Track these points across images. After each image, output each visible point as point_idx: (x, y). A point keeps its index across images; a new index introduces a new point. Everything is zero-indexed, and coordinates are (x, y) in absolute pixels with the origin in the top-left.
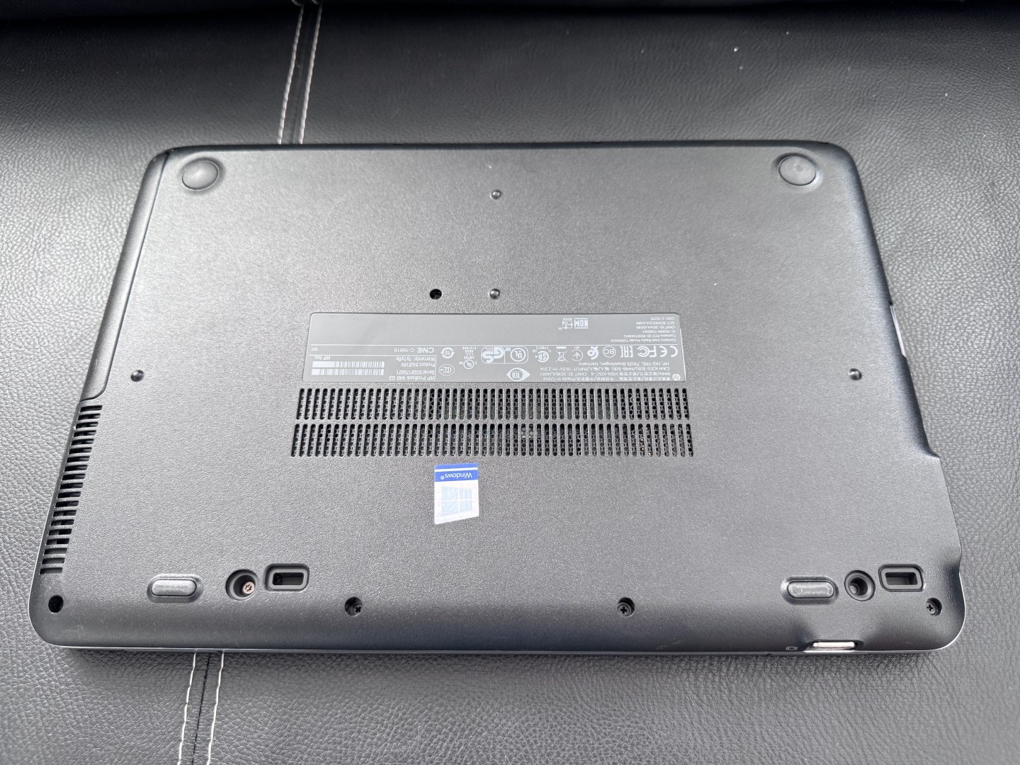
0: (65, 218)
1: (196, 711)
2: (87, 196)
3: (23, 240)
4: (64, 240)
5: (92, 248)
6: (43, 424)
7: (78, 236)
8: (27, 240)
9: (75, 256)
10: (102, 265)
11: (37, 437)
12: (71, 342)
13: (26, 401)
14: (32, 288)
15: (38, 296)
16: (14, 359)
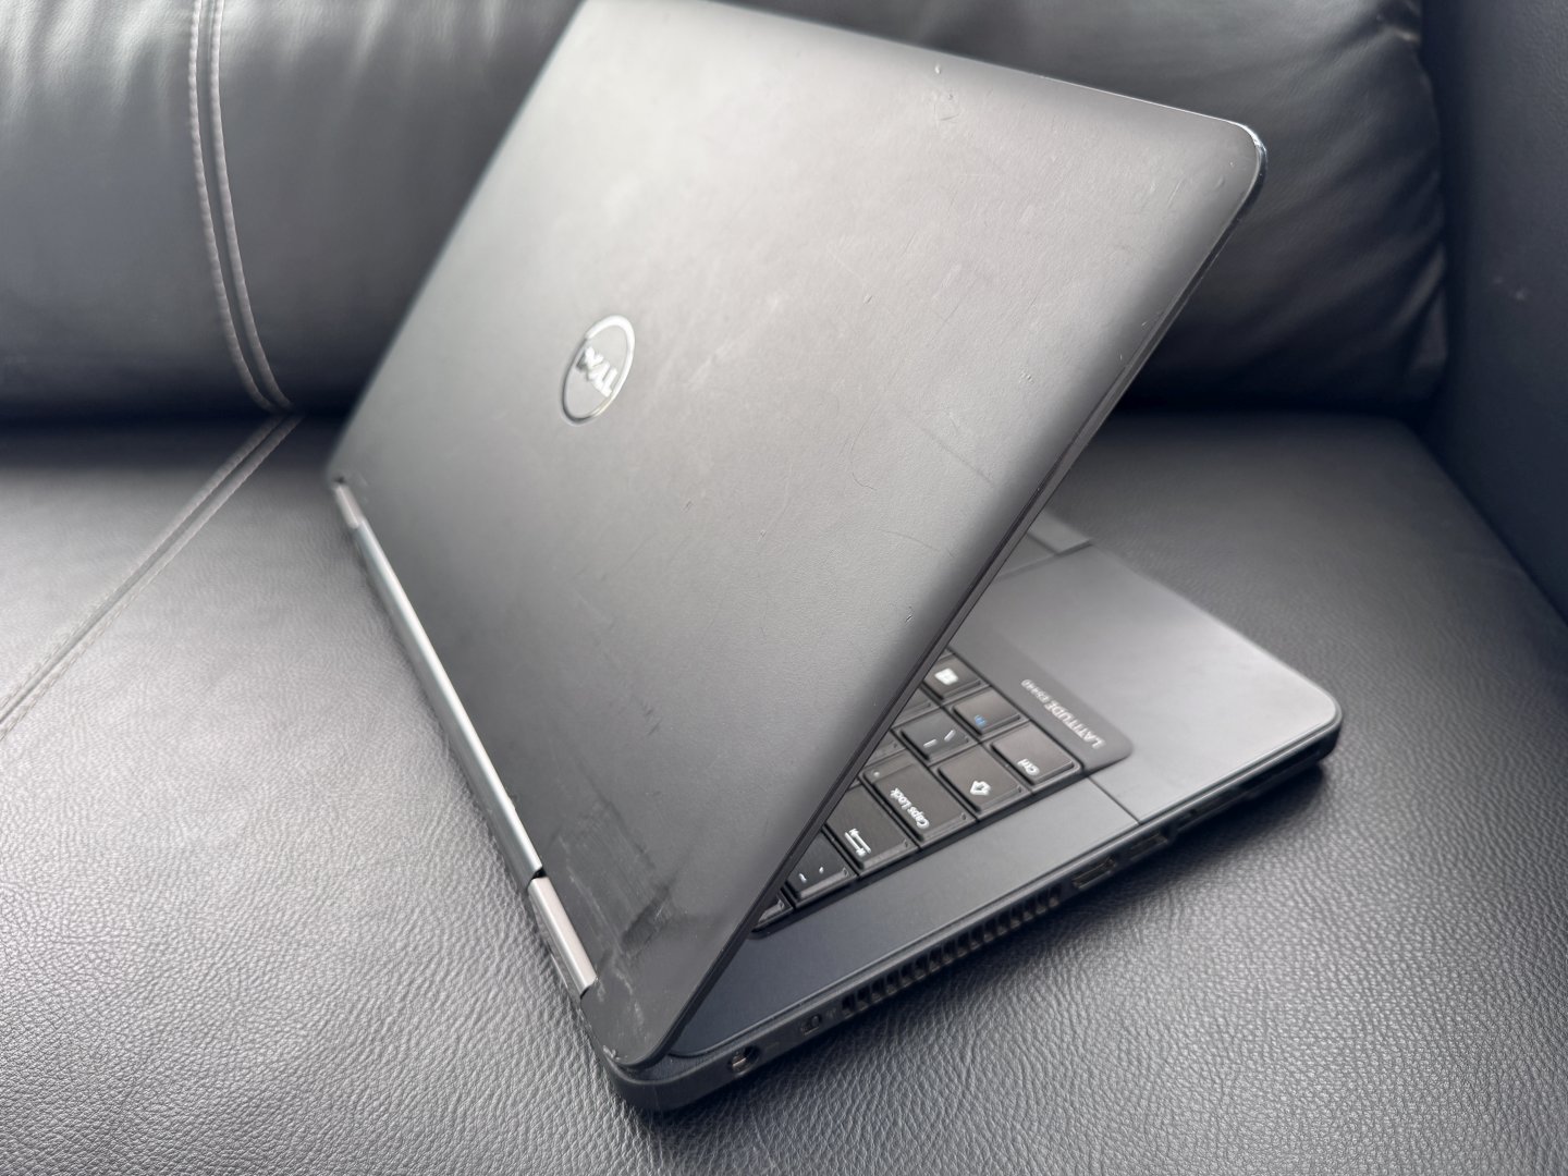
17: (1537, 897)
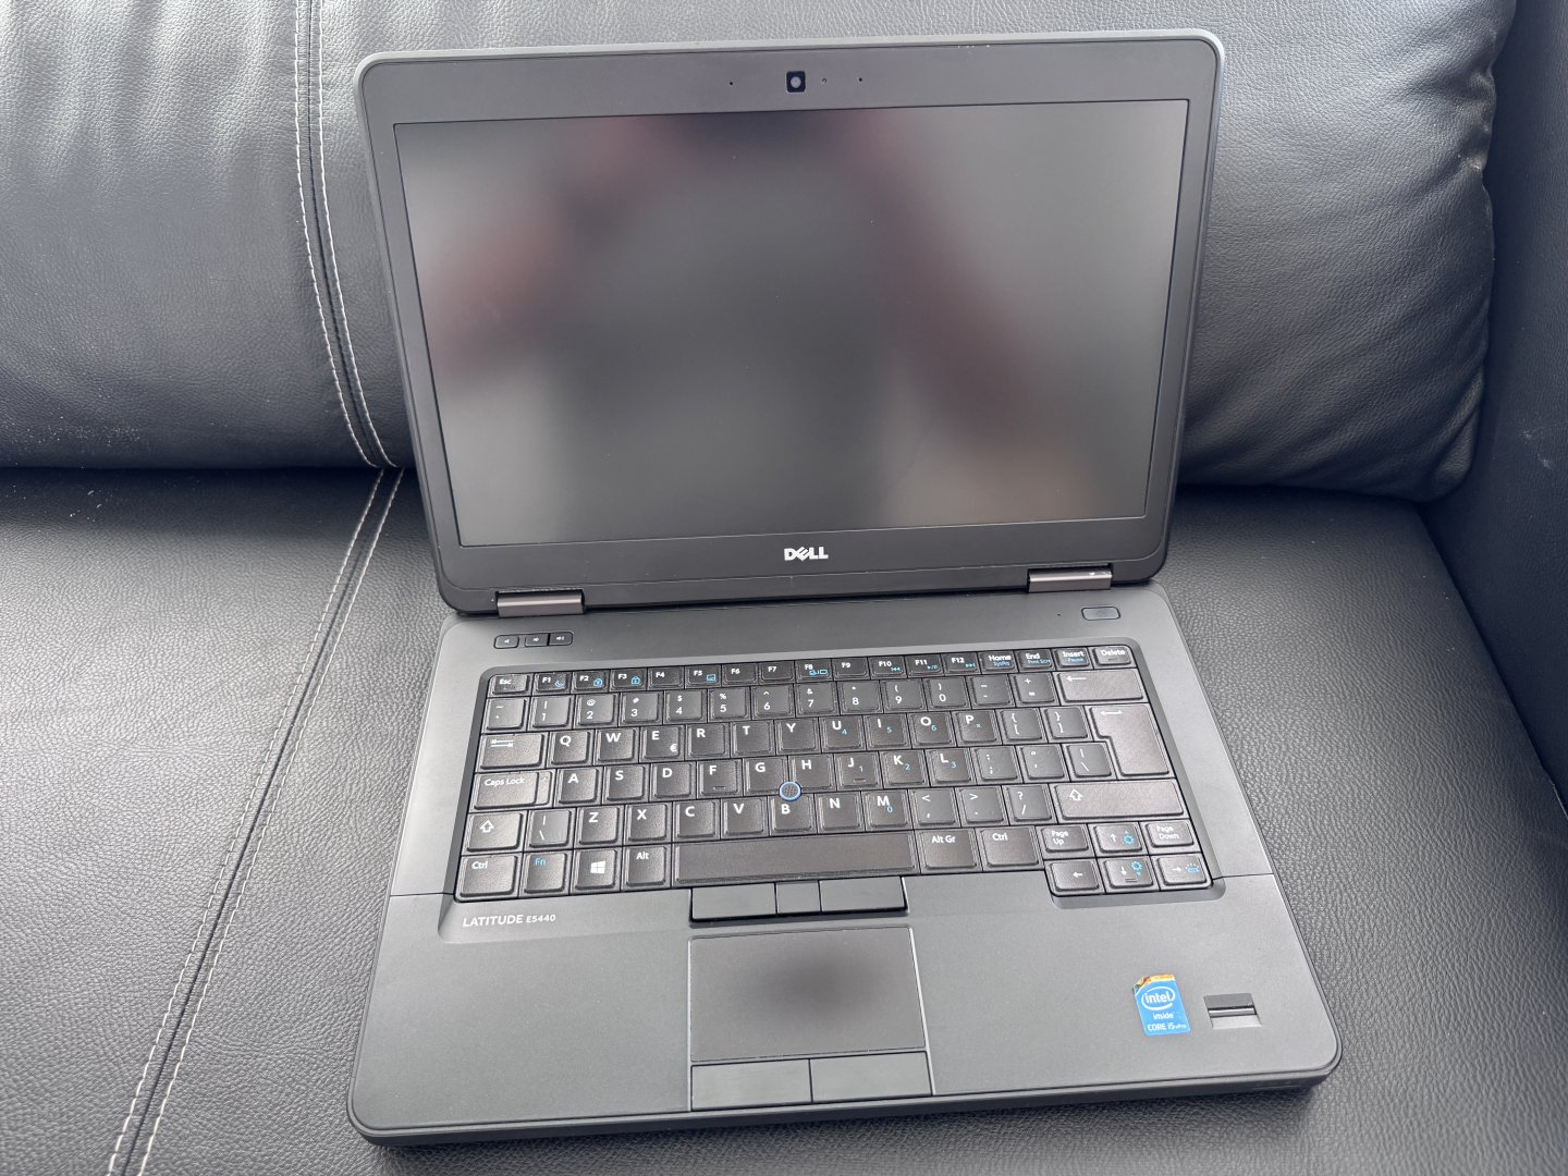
0: (100, 648)
1: (123, 1160)
2: (128, 626)
3: (51, 668)
4: (94, 670)
5: (122, 679)
6: (29, 857)
7: (109, 666)
8: (56, 668)
9: (102, 686)
10: (127, 697)
11: (20, 870)
12: (78, 773)
13: (16, 833)
14: (49, 718)
15: (54, 726)
16: (14, 789)
17: (1506, 1058)
